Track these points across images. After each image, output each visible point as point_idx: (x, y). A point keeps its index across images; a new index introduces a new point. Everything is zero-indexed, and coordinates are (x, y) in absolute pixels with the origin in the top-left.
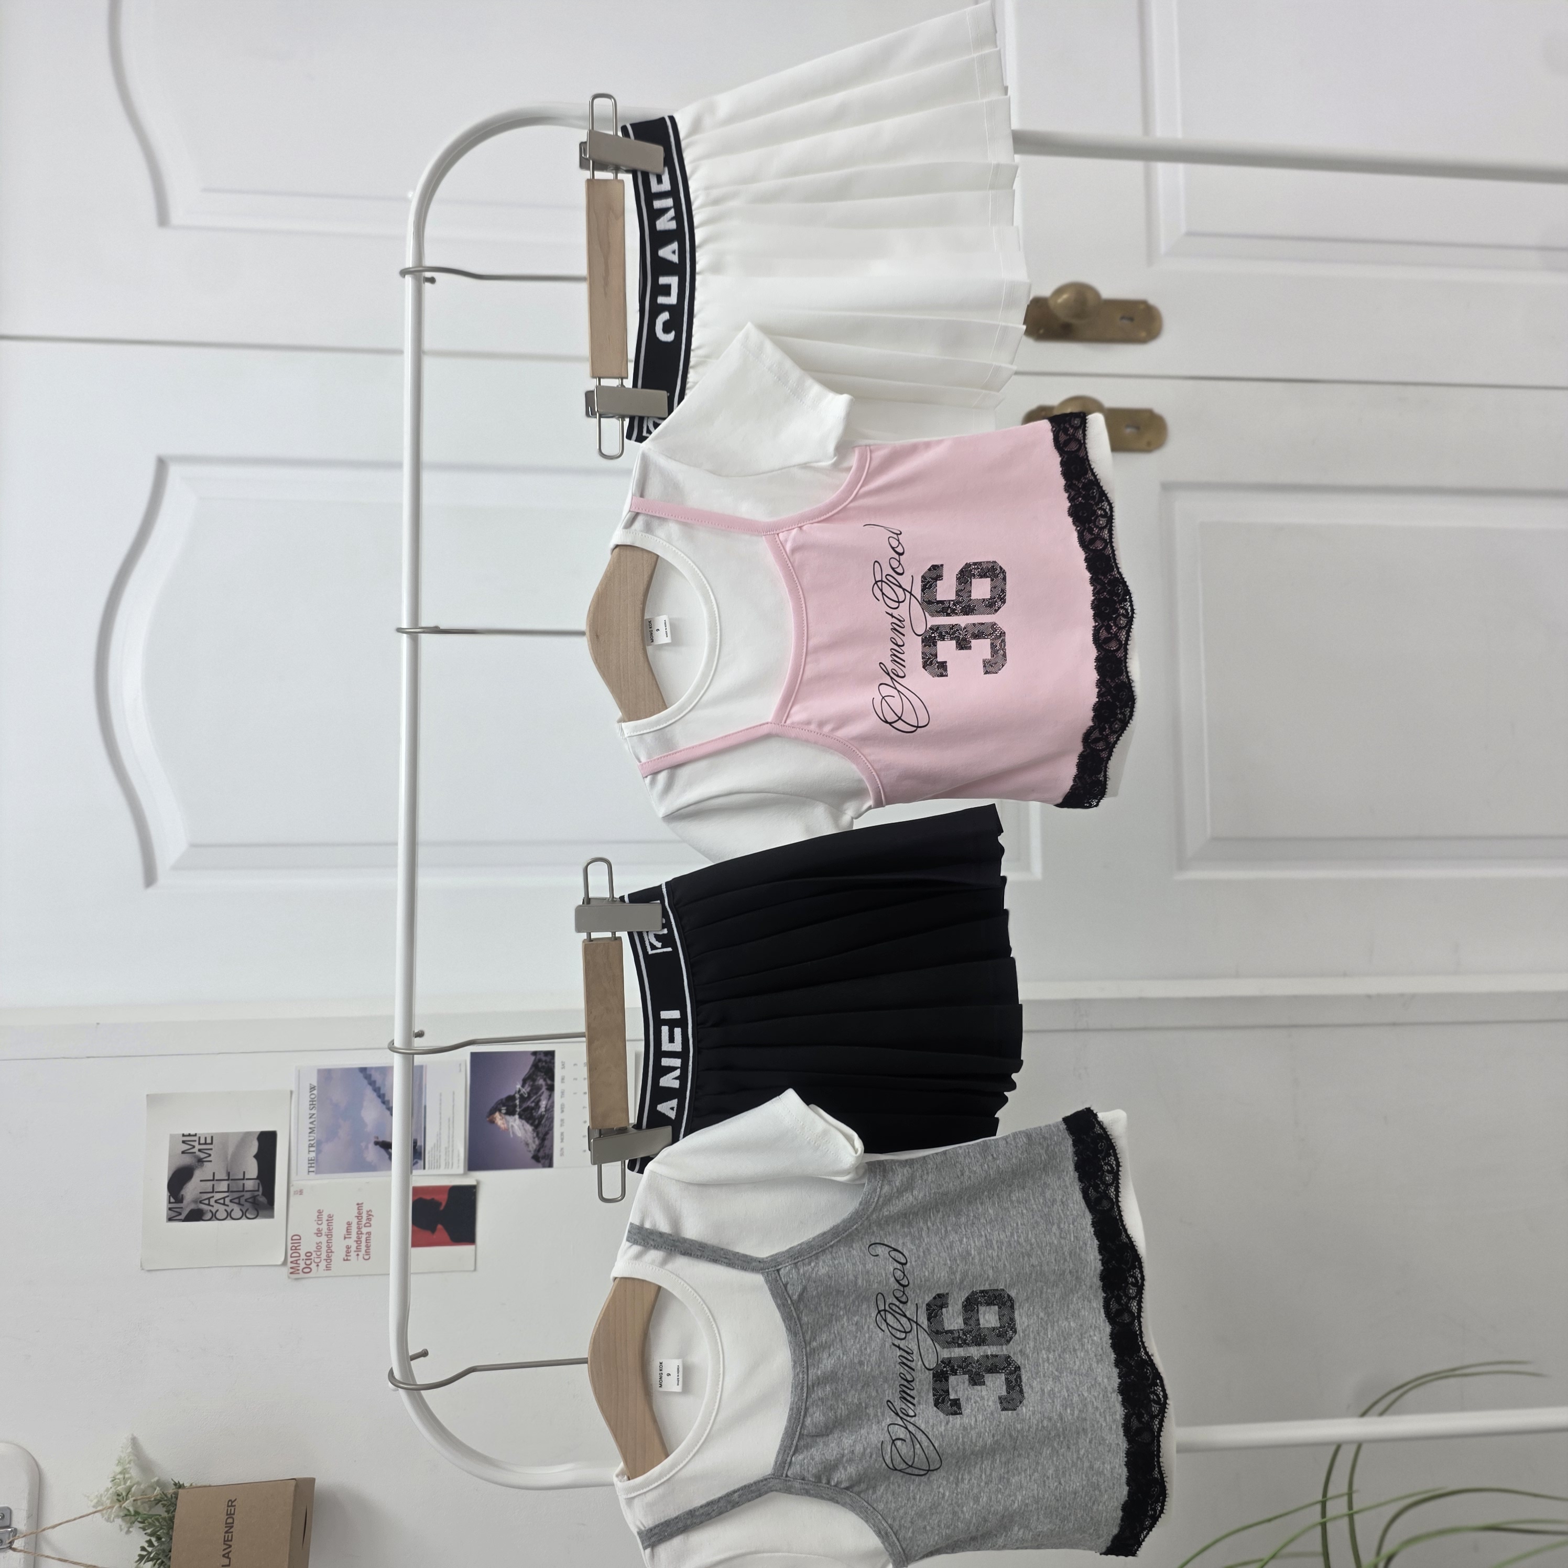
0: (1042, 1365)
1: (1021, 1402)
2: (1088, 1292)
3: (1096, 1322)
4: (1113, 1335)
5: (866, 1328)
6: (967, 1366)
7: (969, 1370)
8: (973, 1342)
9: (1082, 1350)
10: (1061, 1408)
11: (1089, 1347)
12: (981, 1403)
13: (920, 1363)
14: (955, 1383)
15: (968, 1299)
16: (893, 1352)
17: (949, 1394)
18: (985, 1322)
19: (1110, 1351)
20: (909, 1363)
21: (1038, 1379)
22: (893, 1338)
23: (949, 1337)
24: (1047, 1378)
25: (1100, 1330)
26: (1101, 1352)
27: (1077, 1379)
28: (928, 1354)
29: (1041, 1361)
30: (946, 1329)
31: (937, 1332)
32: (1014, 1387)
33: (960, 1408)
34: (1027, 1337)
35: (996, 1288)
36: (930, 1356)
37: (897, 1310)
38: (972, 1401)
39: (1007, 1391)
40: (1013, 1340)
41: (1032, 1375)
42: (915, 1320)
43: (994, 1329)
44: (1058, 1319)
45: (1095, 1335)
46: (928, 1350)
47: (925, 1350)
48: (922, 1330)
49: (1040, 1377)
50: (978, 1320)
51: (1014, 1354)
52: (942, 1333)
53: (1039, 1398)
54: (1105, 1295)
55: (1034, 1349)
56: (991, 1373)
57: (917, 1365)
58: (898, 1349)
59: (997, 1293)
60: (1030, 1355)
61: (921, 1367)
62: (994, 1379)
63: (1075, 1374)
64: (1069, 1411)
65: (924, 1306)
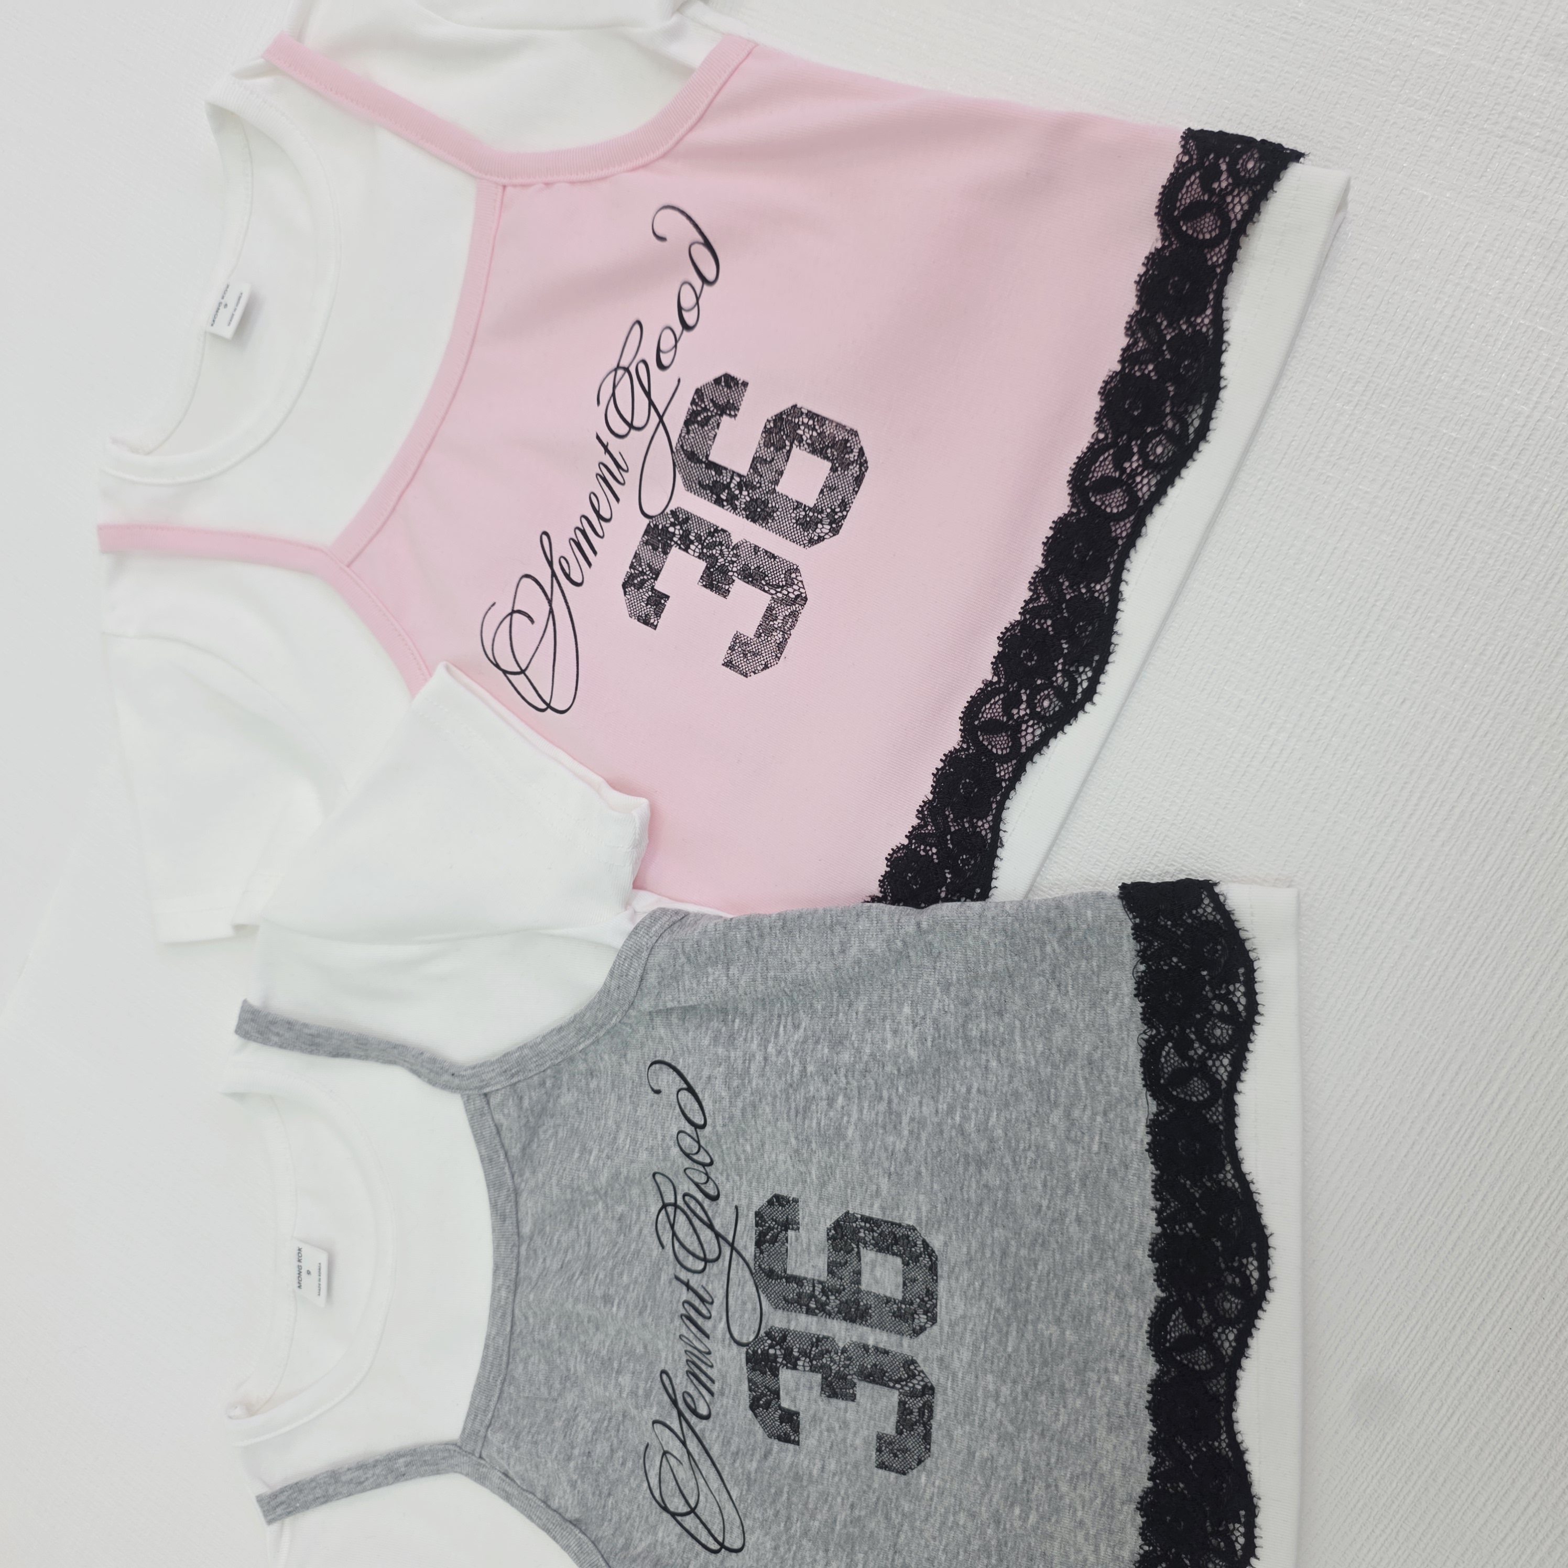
0: (981, 1402)
1: (920, 1462)
2: (1119, 1277)
3: (1127, 1346)
4: (1156, 1386)
5: (635, 1230)
6: (821, 1355)
7: (823, 1366)
8: (839, 1312)
9: (1080, 1394)
10: (1002, 1502)
11: (1099, 1392)
12: (840, 1435)
13: (723, 1325)
14: (792, 1385)
15: (837, 1225)
16: (673, 1292)
17: (778, 1398)
18: (872, 1281)
19: (1145, 1415)
20: (700, 1321)
21: (968, 1427)
22: (678, 1266)
23: (792, 1290)
24: (986, 1433)
25: (1131, 1366)
26: (1122, 1411)
27: (1054, 1450)
28: (743, 1311)
29: (980, 1394)
30: (789, 1272)
31: (771, 1274)
32: (915, 1423)
33: (796, 1428)
34: (956, 1338)
35: (897, 1221)
36: (746, 1316)
37: (699, 1211)
38: (823, 1426)
39: (897, 1428)
40: (927, 1332)
41: (956, 1414)
42: (730, 1239)
43: (888, 1301)
44: (1039, 1319)
45: (1117, 1373)
46: (744, 1303)
47: (739, 1302)
48: (741, 1260)
49: (972, 1425)
50: (859, 1273)
51: (926, 1359)
52: (779, 1277)
53: (959, 1467)
54: (1163, 1295)
55: (970, 1366)
56: (870, 1382)
57: (715, 1327)
58: (684, 1288)
59: (899, 1232)
60: (960, 1375)
61: (724, 1335)
62: (876, 1395)
63: (1052, 1440)
64: (1017, 1511)
65: (752, 1215)
